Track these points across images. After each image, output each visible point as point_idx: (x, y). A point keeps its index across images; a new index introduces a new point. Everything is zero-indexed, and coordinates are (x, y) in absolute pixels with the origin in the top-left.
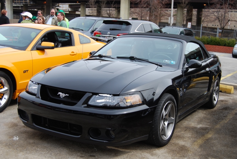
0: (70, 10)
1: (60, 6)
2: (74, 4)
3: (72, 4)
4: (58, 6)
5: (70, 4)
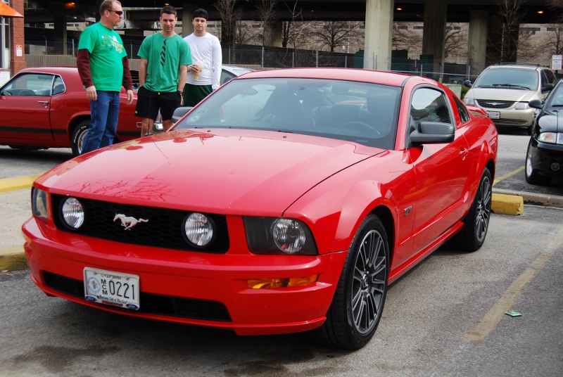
2: (142, 8)
3: (136, 9)
5: (129, 9)
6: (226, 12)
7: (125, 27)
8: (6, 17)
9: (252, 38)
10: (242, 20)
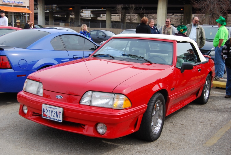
0: (92, 16)
1: (84, 12)
2: (97, 10)
3: (94, 10)
4: (82, 12)
5: (92, 10)
6: (119, 10)
7: (91, 16)
8: (28, 13)
9: (135, 20)
10: (133, 13)
